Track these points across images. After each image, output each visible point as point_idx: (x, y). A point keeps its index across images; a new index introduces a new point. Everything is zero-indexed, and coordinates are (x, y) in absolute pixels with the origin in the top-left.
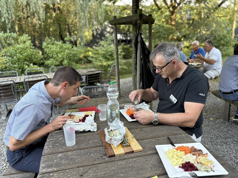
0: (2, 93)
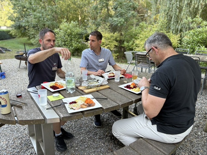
0: (141, 60)
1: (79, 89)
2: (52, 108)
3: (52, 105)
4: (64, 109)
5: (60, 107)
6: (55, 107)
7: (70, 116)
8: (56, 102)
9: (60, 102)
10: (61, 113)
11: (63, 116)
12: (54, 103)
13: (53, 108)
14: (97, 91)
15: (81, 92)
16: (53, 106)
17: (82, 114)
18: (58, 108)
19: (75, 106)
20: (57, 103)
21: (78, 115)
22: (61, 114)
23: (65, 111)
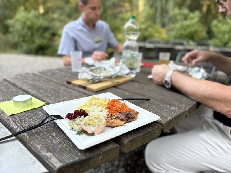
1: (75, 85)
2: (14, 138)
3: (15, 126)
4: (54, 134)
5: (41, 131)
6: (25, 131)
7: (84, 157)
8: (24, 116)
9: (36, 116)
10: (49, 151)
11: (61, 162)
12: (20, 120)
13: (16, 135)
14: (114, 87)
15: (82, 90)
16: (19, 130)
17: (117, 145)
18: (37, 133)
19: (91, 123)
20: (28, 119)
21: (107, 151)
22: (49, 154)
23: (60, 143)
